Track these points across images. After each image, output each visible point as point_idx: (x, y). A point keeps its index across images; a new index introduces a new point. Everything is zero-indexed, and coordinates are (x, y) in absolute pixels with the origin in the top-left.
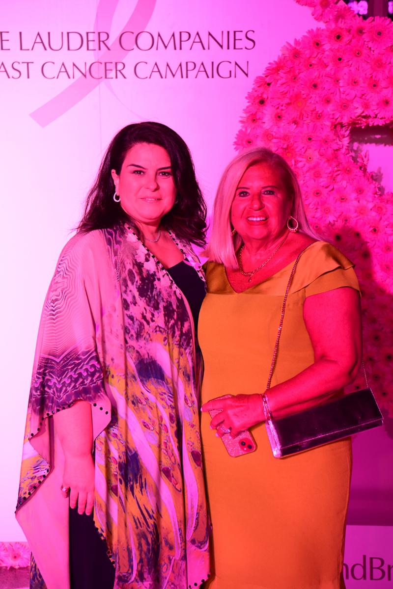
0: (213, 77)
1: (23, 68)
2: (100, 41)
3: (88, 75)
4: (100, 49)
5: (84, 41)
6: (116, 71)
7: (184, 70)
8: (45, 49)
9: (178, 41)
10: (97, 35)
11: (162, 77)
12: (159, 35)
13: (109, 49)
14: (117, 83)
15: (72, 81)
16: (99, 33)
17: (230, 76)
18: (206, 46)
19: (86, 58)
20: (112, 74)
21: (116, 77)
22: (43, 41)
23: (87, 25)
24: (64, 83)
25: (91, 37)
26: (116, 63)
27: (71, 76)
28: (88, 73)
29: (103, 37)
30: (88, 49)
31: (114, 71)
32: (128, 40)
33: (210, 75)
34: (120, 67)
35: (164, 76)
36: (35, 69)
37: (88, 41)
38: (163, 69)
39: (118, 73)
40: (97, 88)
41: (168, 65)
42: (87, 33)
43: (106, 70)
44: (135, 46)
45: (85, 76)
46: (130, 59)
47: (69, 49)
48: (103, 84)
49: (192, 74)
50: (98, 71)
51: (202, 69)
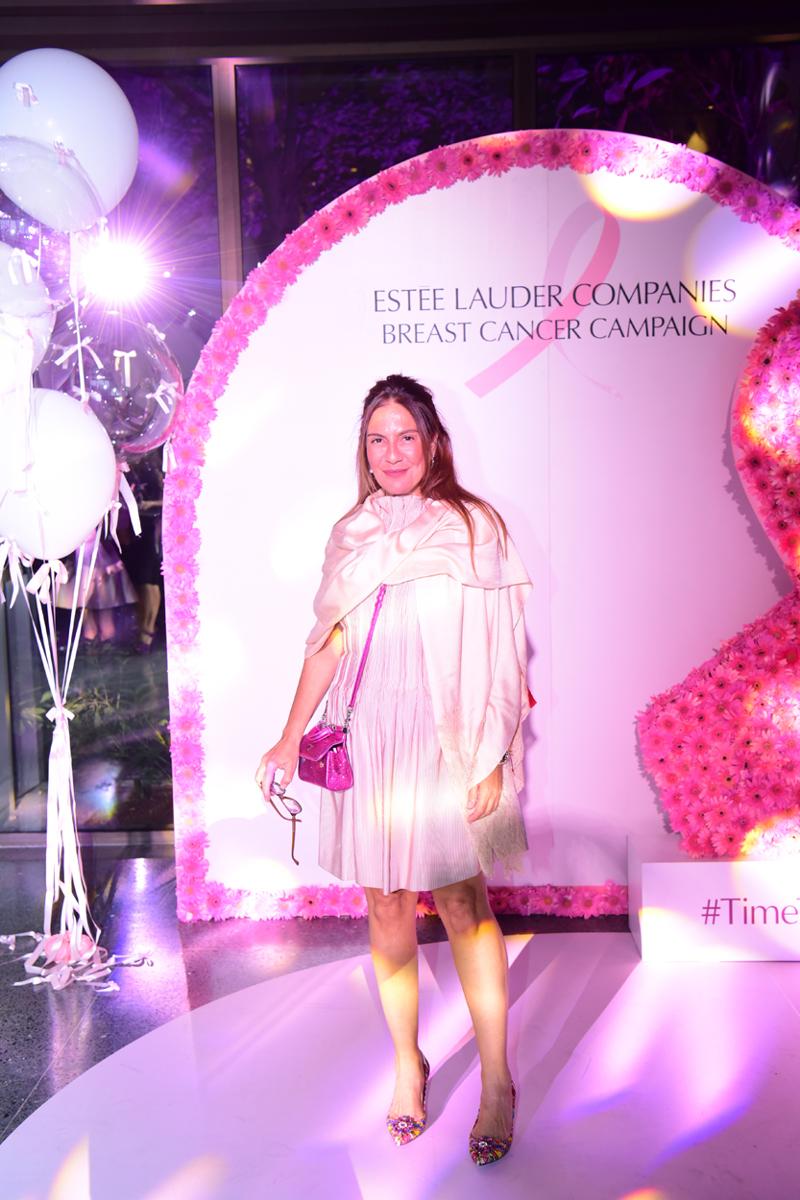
0: (684, 334)
1: (458, 330)
2: (550, 296)
3: (535, 336)
4: (550, 305)
5: (532, 296)
6: (569, 329)
7: (650, 327)
8: (486, 307)
9: (643, 293)
10: (547, 288)
11: (623, 336)
12: (621, 287)
13: (561, 305)
14: (569, 344)
15: (516, 343)
16: (550, 287)
17: (705, 333)
18: (677, 299)
19: (533, 315)
20: (564, 334)
21: (569, 337)
22: (485, 299)
23: (536, 278)
24: (507, 345)
25: (540, 291)
26: (569, 321)
27: (515, 337)
28: (536, 334)
29: (554, 291)
30: (536, 305)
31: (567, 329)
32: (584, 294)
33: (681, 332)
34: (573, 325)
35: (625, 334)
36: (473, 331)
37: (536, 296)
38: (625, 327)
39: (571, 332)
40: (546, 350)
41: (631, 322)
42: (536, 288)
43: (557, 329)
44: (592, 301)
45: (532, 337)
46: (586, 315)
47: (513, 306)
48: (553, 346)
49: (659, 332)
50: (547, 331)
51: (672, 325)
